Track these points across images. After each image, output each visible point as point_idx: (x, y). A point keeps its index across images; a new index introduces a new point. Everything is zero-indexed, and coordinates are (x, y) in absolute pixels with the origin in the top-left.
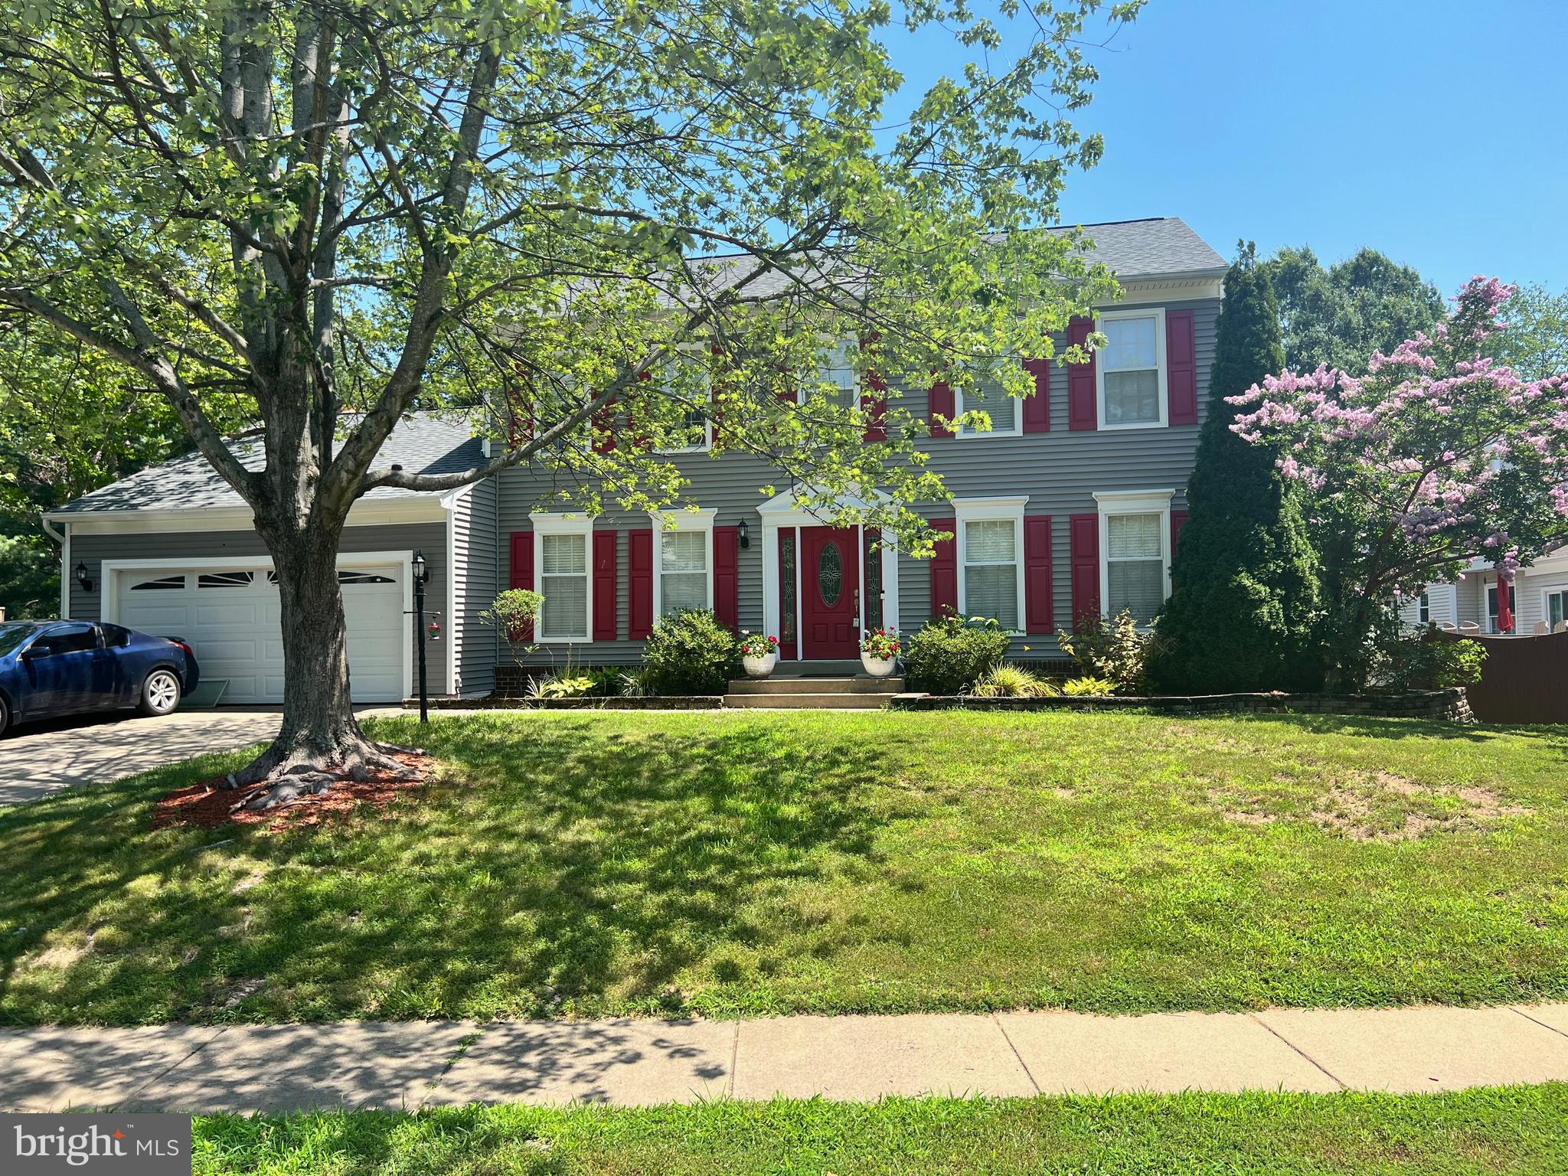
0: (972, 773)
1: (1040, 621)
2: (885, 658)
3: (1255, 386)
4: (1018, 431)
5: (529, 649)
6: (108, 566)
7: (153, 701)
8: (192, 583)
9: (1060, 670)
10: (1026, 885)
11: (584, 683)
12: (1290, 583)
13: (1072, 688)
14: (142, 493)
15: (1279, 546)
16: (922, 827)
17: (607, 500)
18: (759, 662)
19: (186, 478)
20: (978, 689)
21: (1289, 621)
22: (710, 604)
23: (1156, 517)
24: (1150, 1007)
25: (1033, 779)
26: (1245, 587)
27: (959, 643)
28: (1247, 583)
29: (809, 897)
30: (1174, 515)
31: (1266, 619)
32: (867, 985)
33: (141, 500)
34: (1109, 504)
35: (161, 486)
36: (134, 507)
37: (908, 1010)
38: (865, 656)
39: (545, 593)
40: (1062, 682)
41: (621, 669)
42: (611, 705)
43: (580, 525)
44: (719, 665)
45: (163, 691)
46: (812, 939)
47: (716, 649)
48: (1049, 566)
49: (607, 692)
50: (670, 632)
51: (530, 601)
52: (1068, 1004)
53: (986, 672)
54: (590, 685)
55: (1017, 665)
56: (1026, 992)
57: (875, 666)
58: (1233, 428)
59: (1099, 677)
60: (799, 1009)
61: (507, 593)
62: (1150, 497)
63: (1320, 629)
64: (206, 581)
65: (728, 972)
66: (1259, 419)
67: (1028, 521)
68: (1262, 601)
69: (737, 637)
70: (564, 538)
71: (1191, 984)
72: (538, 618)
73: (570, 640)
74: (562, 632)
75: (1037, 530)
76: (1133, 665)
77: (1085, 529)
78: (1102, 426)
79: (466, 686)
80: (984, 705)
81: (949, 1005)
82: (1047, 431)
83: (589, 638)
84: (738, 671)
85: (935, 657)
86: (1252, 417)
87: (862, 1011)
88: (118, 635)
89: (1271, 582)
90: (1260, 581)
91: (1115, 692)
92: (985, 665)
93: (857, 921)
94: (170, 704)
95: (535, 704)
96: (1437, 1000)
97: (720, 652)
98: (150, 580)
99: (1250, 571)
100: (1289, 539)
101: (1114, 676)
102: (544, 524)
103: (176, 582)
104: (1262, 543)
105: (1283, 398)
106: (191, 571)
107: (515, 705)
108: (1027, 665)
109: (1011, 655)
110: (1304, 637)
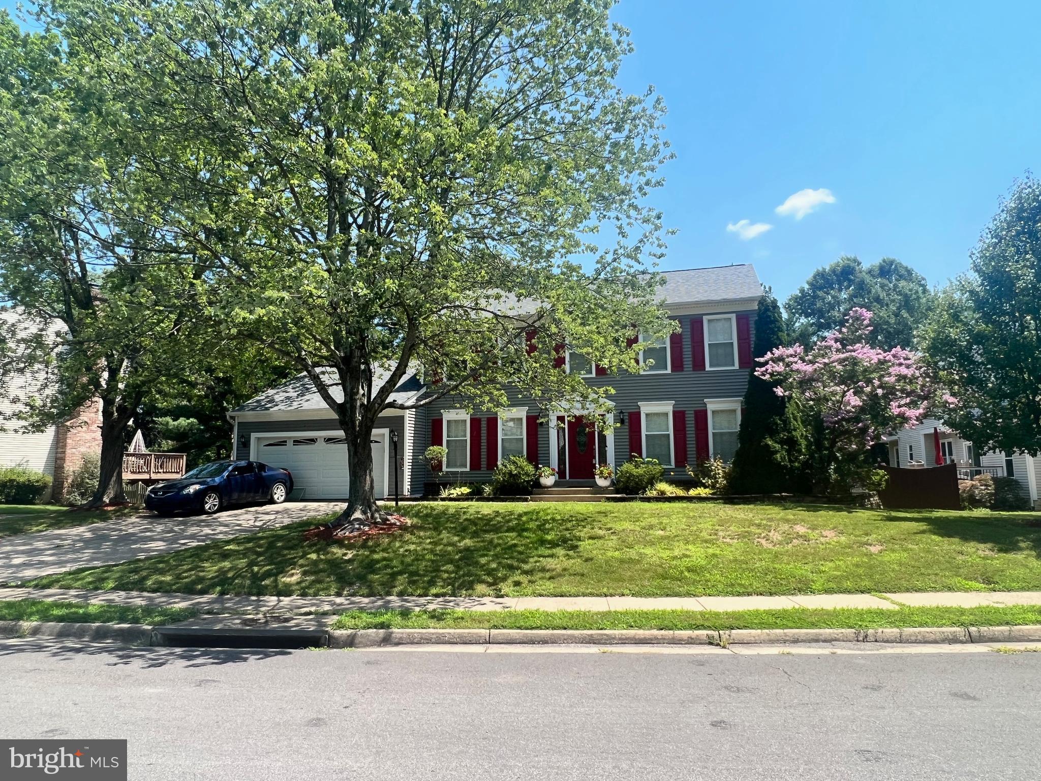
0: (627, 525)
1: (681, 460)
2: (606, 478)
3: (769, 353)
4: (669, 371)
5: (440, 474)
6: (254, 436)
7: (276, 497)
8: (290, 443)
9: (688, 484)
10: (631, 561)
11: (466, 490)
12: (791, 444)
13: (693, 492)
14: (269, 402)
15: (785, 426)
16: (599, 543)
17: (476, 407)
18: (548, 480)
19: (287, 395)
20: (648, 492)
21: (790, 461)
22: (525, 453)
23: (734, 411)
24: (661, 596)
25: (651, 527)
26: (768, 445)
27: (640, 471)
28: (770, 443)
29: (550, 563)
30: (742, 410)
31: (779, 459)
32: (565, 588)
33: (269, 405)
34: (712, 405)
35: (277, 398)
36: (267, 409)
37: (578, 596)
38: (597, 477)
39: (448, 447)
40: (688, 490)
41: (484, 484)
42: (478, 500)
43: (463, 415)
44: (528, 482)
45: (279, 493)
46: (548, 575)
47: (527, 474)
48: (685, 434)
49: (477, 494)
50: (506, 466)
51: (441, 451)
52: (633, 595)
53: (652, 485)
54: (468, 490)
55: (667, 482)
56: (619, 591)
57: (601, 482)
58: (756, 373)
59: (705, 487)
60: (541, 595)
61: (431, 448)
62: (731, 402)
63: (805, 464)
64: (297, 442)
65: (517, 584)
66: (767, 370)
67: (674, 413)
68: (777, 452)
69: (537, 468)
70: (456, 421)
71: (677, 589)
72: (445, 460)
73: (460, 470)
74: (456, 466)
75: (679, 417)
76: (722, 481)
77: (701, 416)
78: (708, 368)
79: (413, 490)
80: (649, 500)
81: (591, 595)
82: (683, 371)
83: (468, 469)
84: (537, 485)
85: (629, 478)
86: (764, 369)
87: (562, 596)
88: (262, 467)
89: (782, 442)
90: (776, 442)
91: (712, 494)
92: (651, 482)
93: (565, 570)
94: (282, 499)
95: (443, 499)
96: (761, 594)
97: (528, 476)
98: (272, 442)
99: (771, 437)
100: (790, 422)
101: (713, 486)
102: (448, 416)
103: (282, 443)
104: (777, 424)
105: (781, 359)
106: (290, 438)
107: (436, 500)
108: (671, 482)
109: (665, 477)
110: (798, 468)
